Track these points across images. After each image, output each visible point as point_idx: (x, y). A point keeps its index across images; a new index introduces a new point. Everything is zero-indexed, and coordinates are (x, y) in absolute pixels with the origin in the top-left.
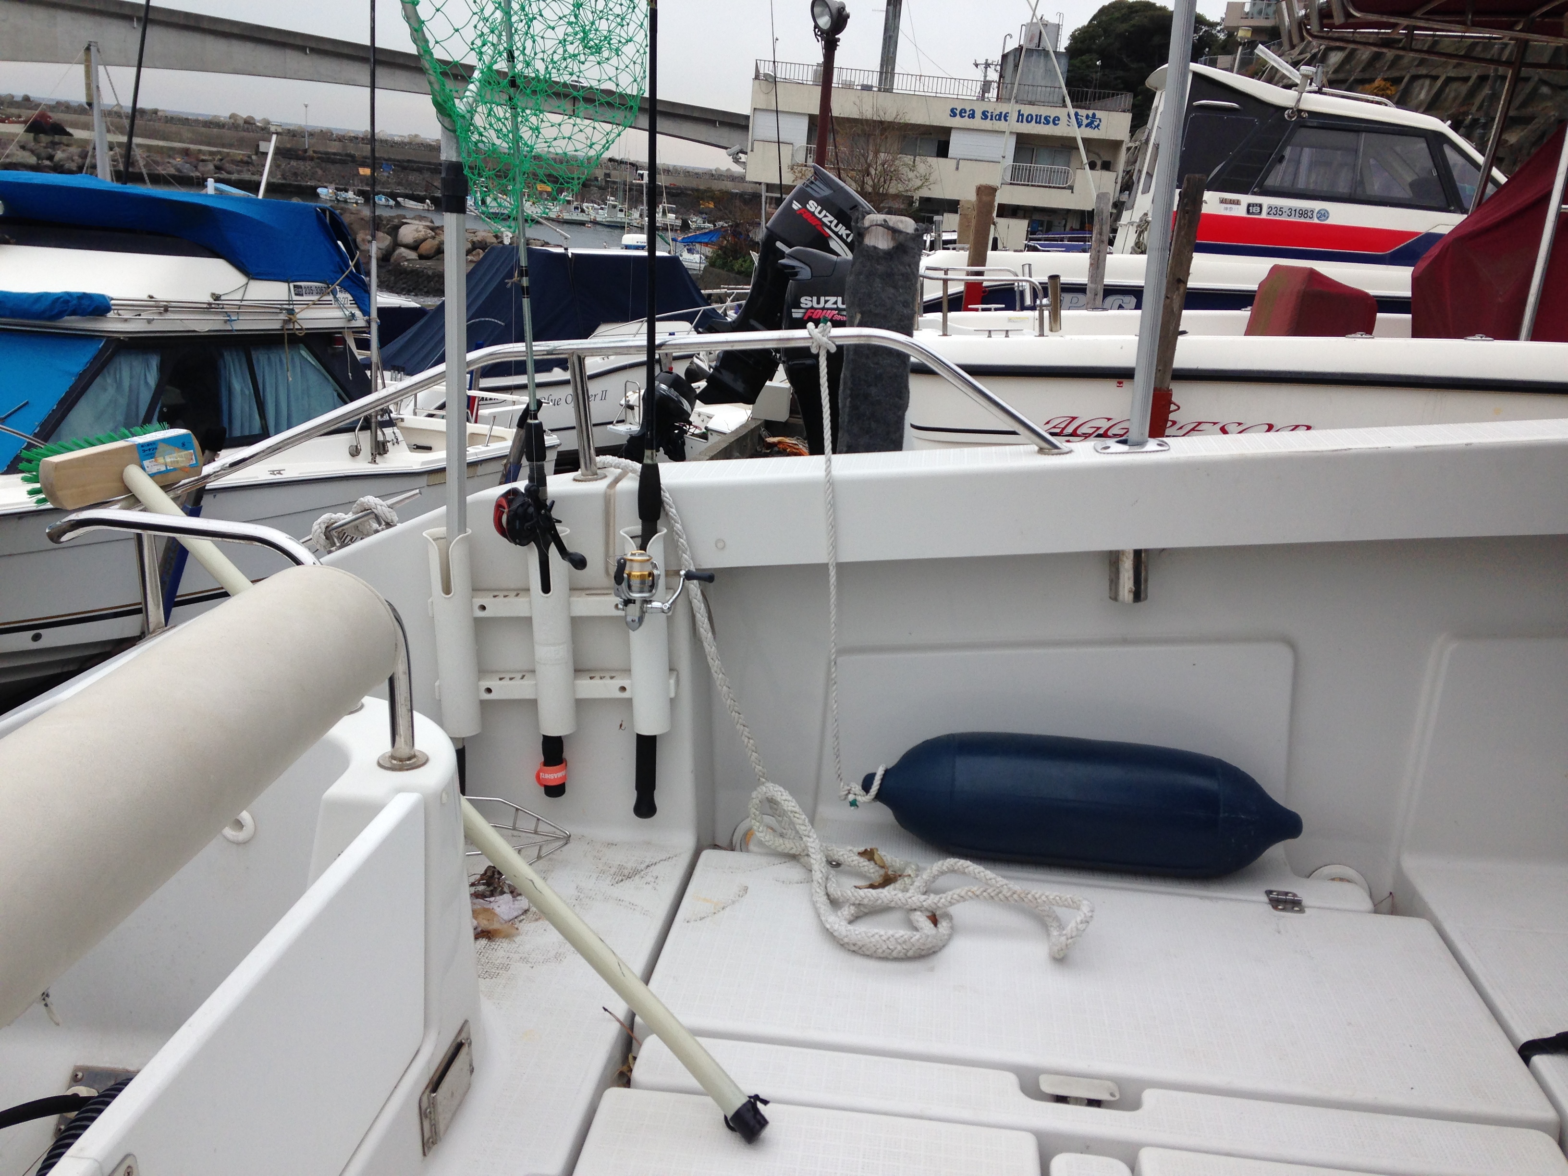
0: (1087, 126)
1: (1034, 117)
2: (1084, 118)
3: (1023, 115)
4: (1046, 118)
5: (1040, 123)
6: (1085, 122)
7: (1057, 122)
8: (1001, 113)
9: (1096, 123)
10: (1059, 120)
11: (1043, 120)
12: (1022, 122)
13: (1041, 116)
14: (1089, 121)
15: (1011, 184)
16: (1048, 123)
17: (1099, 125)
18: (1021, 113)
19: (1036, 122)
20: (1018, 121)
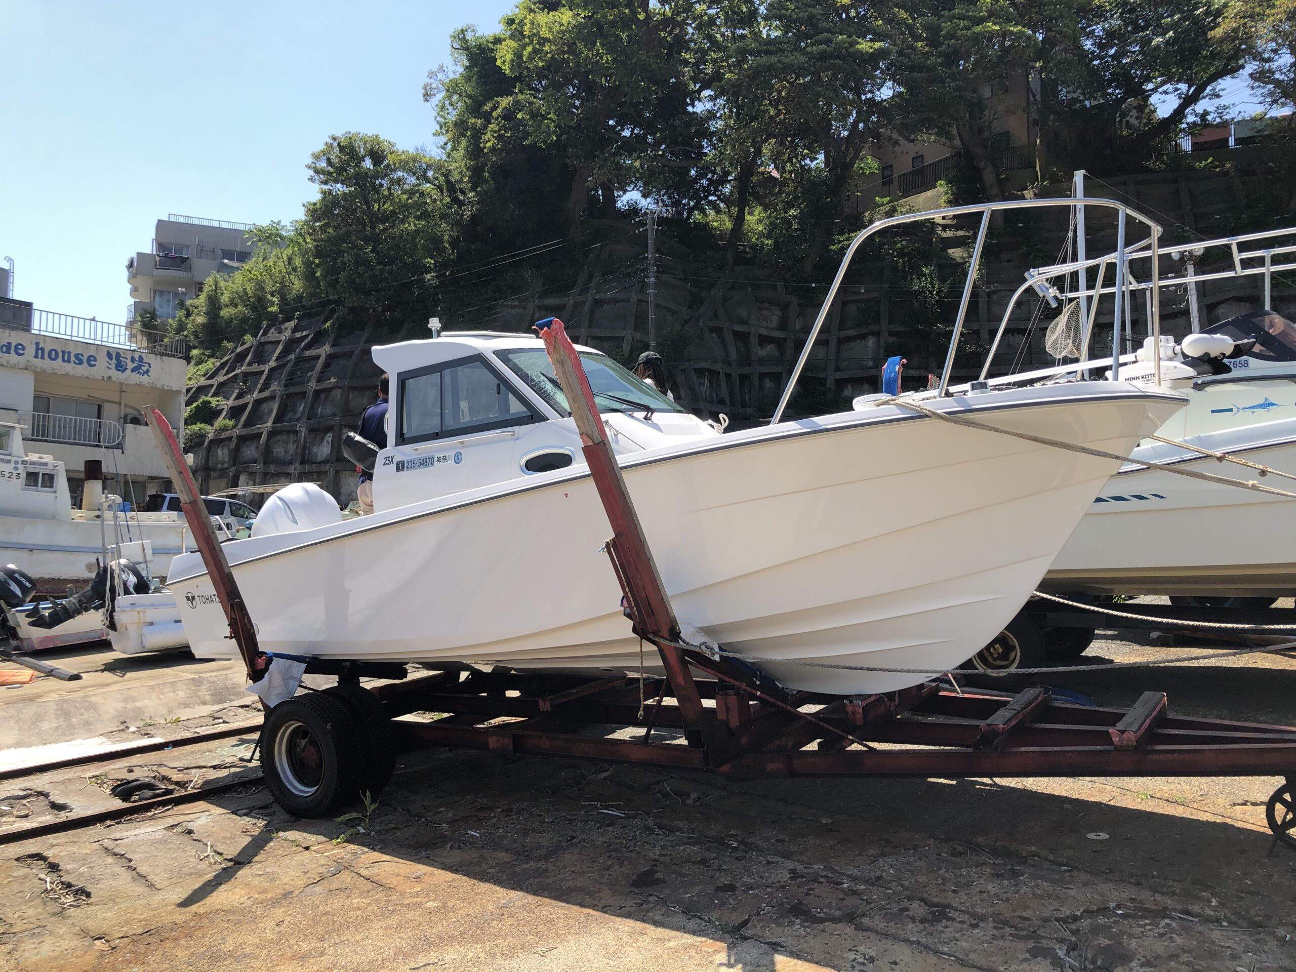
0: (133, 370)
1: (60, 354)
2: (129, 361)
3: (43, 349)
4: (76, 356)
5: (69, 361)
6: (130, 366)
7: (92, 363)
8: (9, 343)
9: (145, 369)
10: (95, 360)
11: (73, 359)
12: (43, 358)
13: (69, 353)
14: (135, 365)
15: (33, 440)
16: (80, 362)
17: (147, 372)
18: (41, 346)
19: (64, 361)
20: (36, 357)
